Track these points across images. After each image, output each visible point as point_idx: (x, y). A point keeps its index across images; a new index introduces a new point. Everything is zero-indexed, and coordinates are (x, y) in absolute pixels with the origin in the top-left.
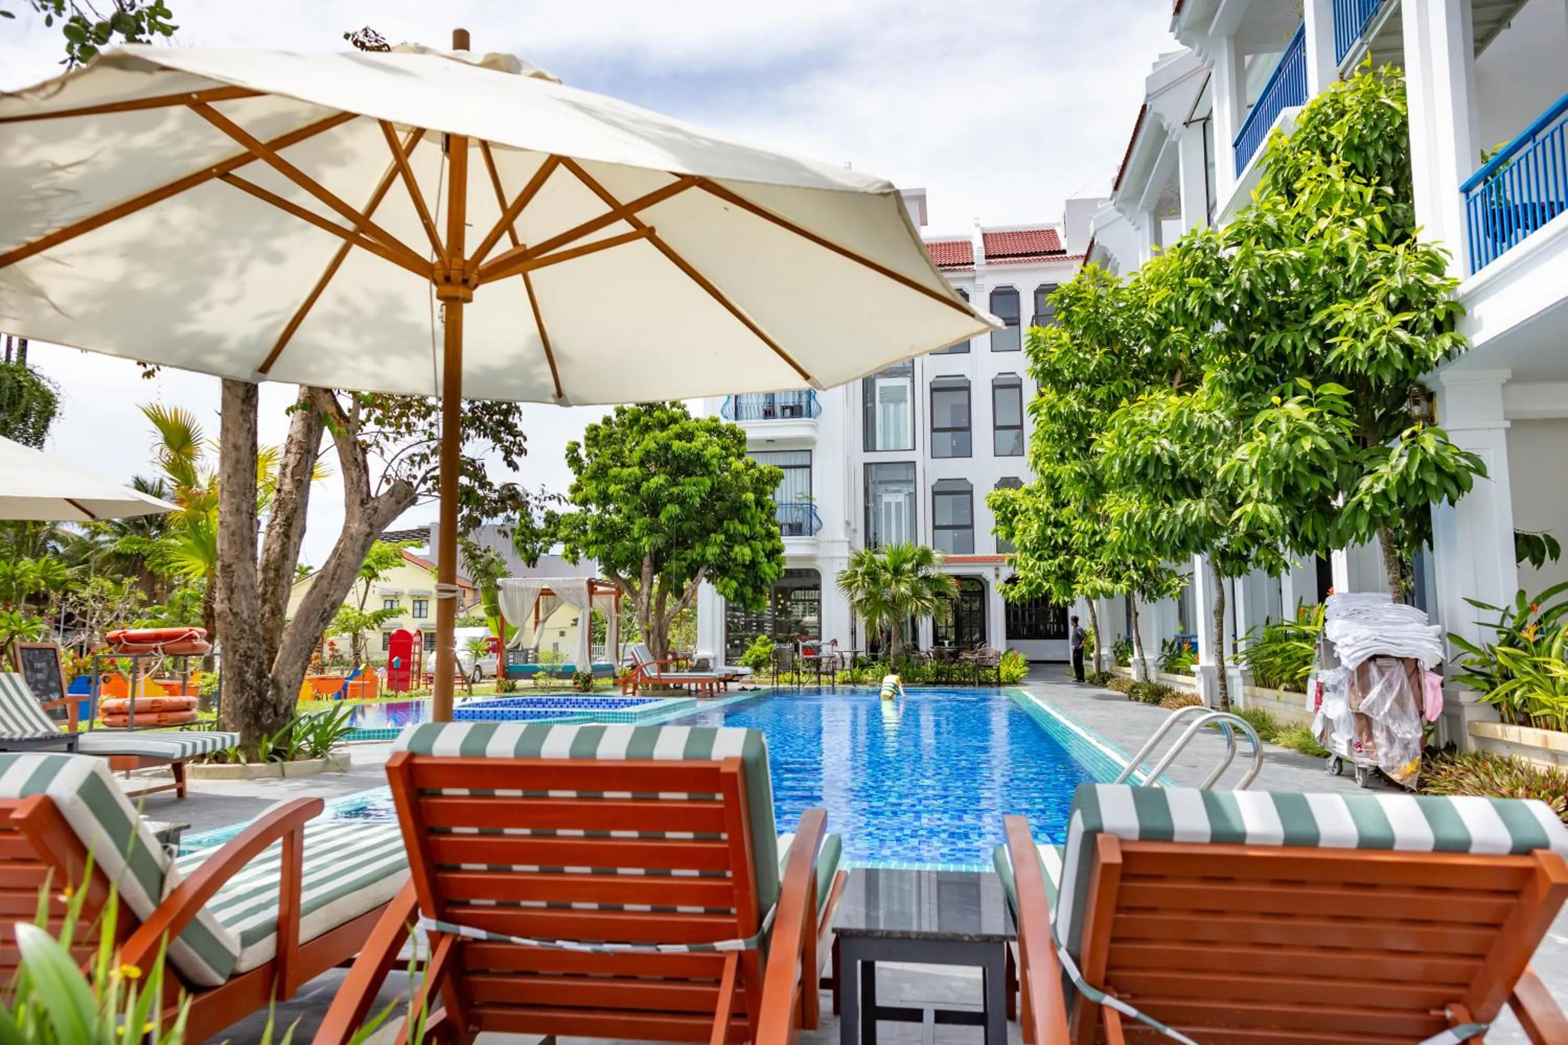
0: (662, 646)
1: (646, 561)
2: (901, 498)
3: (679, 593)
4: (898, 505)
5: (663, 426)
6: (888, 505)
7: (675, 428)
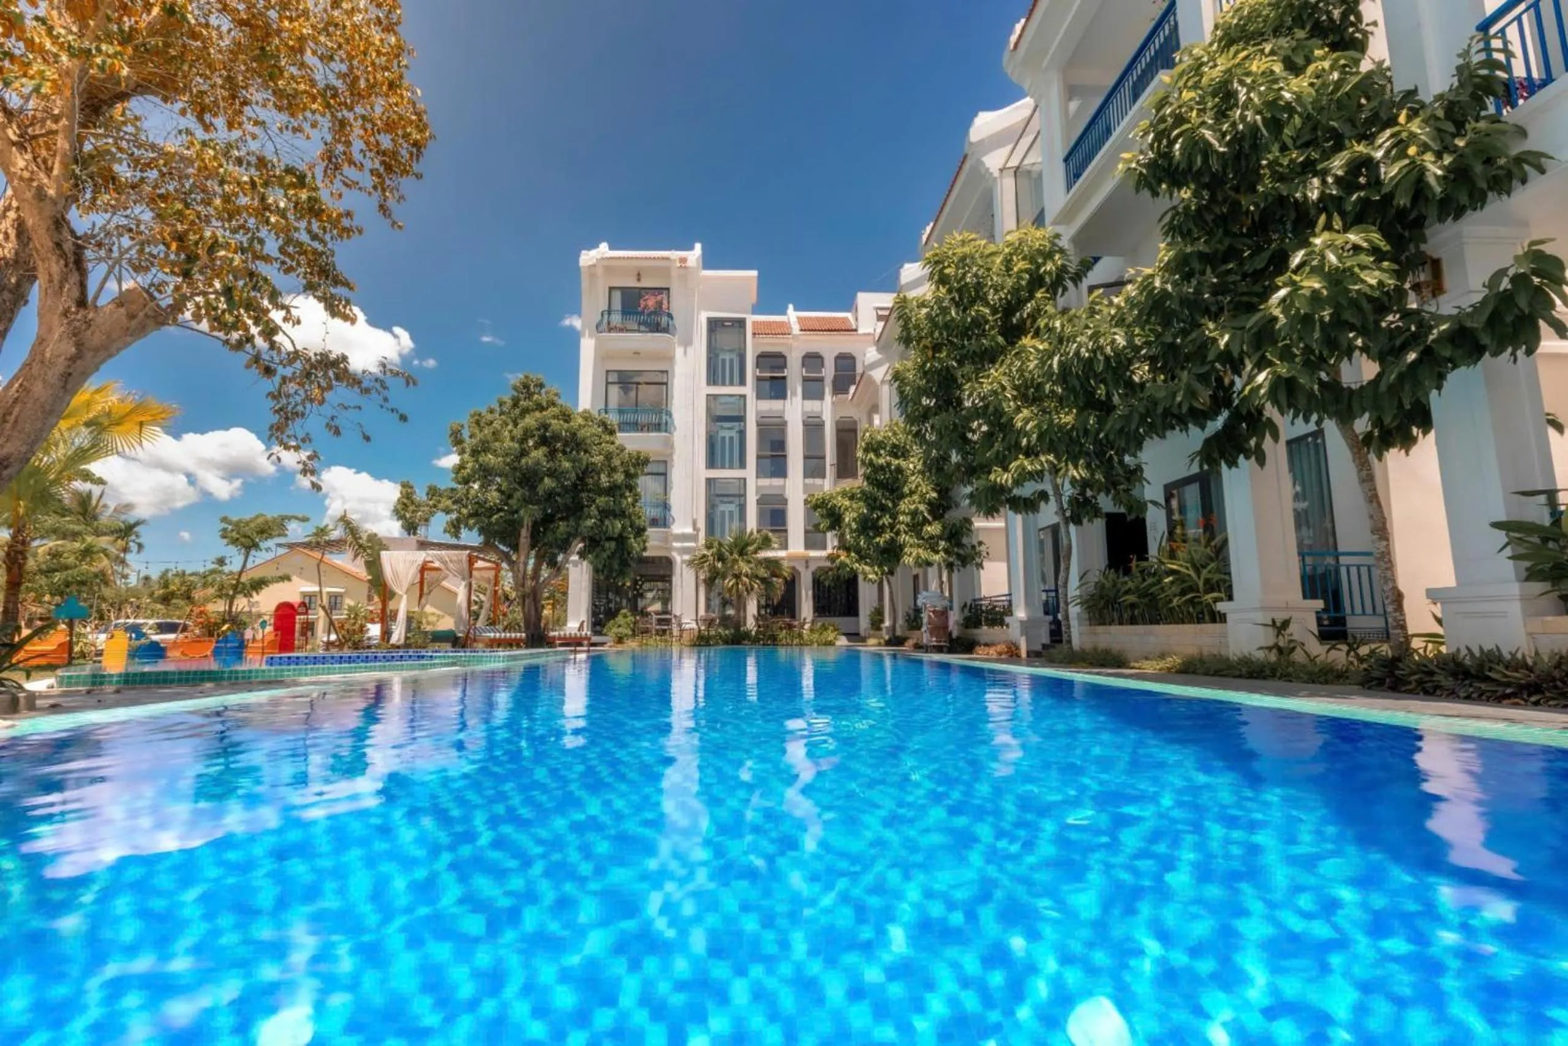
0: (536, 610)
1: (524, 533)
2: (732, 507)
3: (553, 563)
4: (731, 513)
5: (541, 408)
6: (723, 513)
7: (553, 410)
